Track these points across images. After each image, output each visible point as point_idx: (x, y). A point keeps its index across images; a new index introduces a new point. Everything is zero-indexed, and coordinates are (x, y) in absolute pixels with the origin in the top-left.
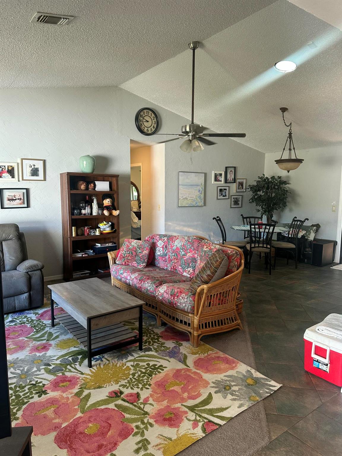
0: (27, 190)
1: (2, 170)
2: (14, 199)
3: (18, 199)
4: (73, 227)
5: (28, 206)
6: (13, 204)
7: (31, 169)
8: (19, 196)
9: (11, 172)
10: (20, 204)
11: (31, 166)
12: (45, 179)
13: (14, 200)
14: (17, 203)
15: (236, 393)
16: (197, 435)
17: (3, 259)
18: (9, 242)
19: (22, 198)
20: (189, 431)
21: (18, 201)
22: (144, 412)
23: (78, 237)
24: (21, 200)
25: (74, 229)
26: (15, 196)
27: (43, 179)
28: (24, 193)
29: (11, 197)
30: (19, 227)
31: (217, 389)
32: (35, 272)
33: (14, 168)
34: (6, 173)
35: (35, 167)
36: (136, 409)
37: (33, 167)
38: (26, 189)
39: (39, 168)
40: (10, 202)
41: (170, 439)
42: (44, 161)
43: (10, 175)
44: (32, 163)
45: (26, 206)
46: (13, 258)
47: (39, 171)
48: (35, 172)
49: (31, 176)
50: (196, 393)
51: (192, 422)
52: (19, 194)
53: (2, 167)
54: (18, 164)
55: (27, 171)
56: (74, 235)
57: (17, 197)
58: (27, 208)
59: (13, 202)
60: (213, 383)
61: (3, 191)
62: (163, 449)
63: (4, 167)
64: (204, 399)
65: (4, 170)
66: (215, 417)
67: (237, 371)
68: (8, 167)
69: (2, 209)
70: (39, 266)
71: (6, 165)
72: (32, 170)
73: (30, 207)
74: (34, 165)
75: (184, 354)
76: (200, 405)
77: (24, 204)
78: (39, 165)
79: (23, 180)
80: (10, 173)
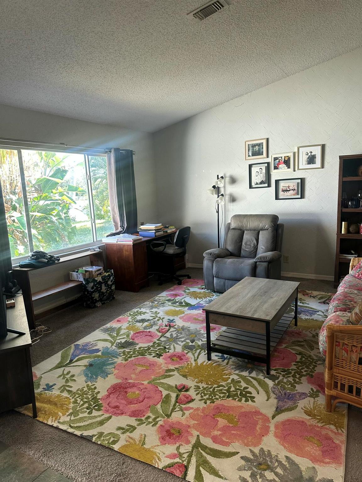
0: (303, 180)
1: (279, 161)
2: (288, 189)
3: (292, 190)
4: (343, 223)
5: (302, 197)
6: (287, 195)
7: (307, 156)
8: (293, 186)
9: (287, 162)
10: (294, 195)
11: (308, 154)
12: (323, 166)
13: (288, 191)
14: (291, 194)
15: (260, 478)
16: (159, 462)
17: (256, 247)
18: (264, 232)
19: (296, 189)
20: (161, 454)
21: (291, 192)
22: (170, 414)
23: (348, 234)
24: (295, 191)
25: (344, 225)
26: (289, 187)
27: (320, 167)
28: (298, 183)
29: (285, 188)
30: (279, 218)
31: (252, 457)
32: (263, 263)
33: (290, 157)
34: (282, 164)
35: (312, 154)
36: (171, 408)
37: (309, 154)
38: (301, 179)
39: (317, 155)
40: (284, 193)
41: (144, 443)
42: (323, 147)
43: (286, 166)
44: (308, 150)
45: (299, 196)
46: (264, 248)
47: (316, 158)
48: (311, 160)
49: (307, 164)
50: (227, 441)
51: (176, 452)
52: (293, 184)
53: (279, 158)
54: (294, 153)
55: (303, 159)
56: (343, 232)
57: (291, 188)
58: (301, 199)
59: (287, 193)
60: (262, 450)
61: (279, 182)
62: (129, 444)
63: (281, 158)
64: (222, 450)
65: (281, 161)
66: (196, 469)
67: (314, 468)
68: (285, 157)
69: (277, 200)
70: (268, 258)
71: (283, 156)
72: (308, 158)
73: (304, 198)
74: (311, 152)
75: (297, 406)
76: (207, 450)
77: (298, 194)
78: (317, 151)
79: (298, 169)
80: (286, 164)
